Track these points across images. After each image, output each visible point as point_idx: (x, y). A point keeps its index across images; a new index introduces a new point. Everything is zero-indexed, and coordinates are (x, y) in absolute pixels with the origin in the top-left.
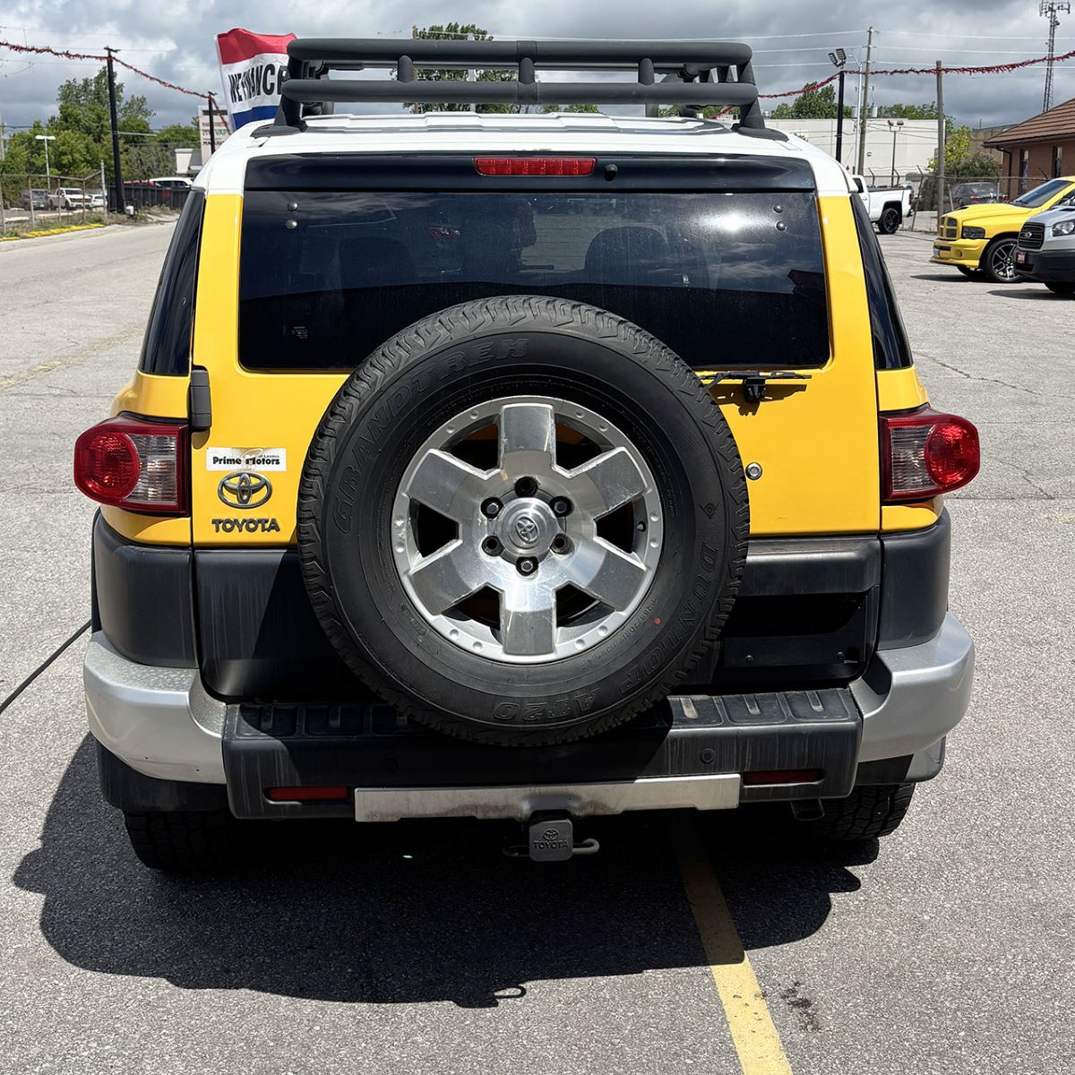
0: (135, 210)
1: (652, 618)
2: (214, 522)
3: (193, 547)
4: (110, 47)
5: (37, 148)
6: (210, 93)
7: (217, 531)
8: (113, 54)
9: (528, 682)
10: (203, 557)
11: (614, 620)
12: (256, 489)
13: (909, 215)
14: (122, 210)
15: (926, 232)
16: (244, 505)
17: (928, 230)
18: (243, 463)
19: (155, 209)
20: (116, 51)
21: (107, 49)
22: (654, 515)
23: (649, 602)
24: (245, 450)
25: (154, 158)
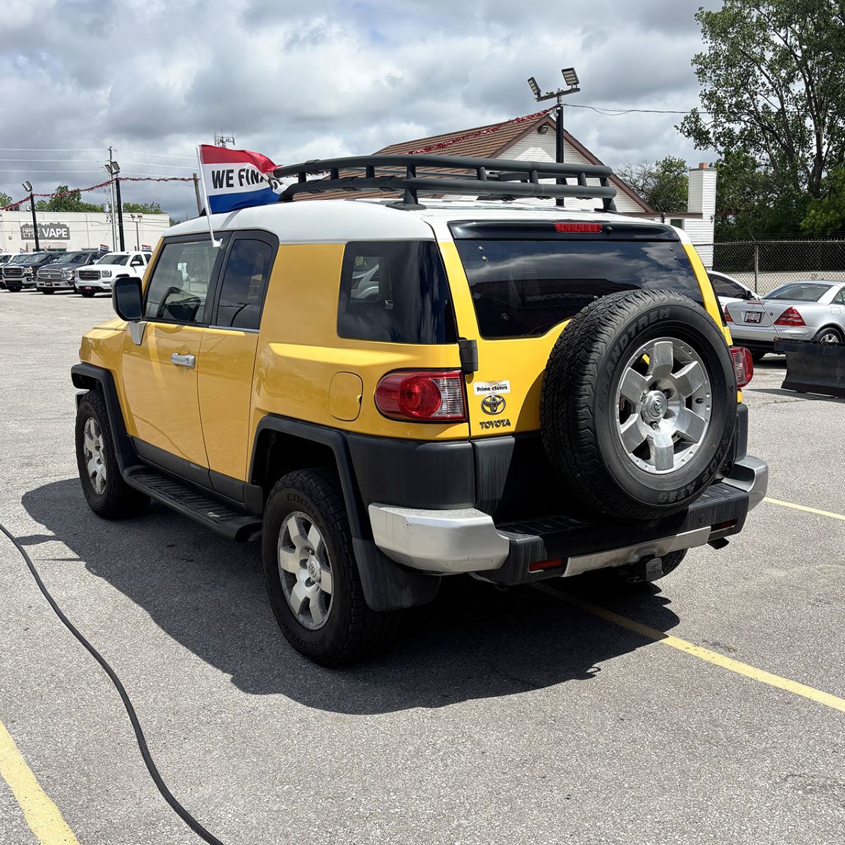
1: (711, 445)
2: (481, 423)
3: (470, 439)
7: (482, 428)
9: (668, 482)
10: (478, 443)
11: (694, 448)
12: (499, 403)
16: (494, 412)
18: (491, 390)
22: (708, 394)
23: (708, 438)
24: (491, 382)
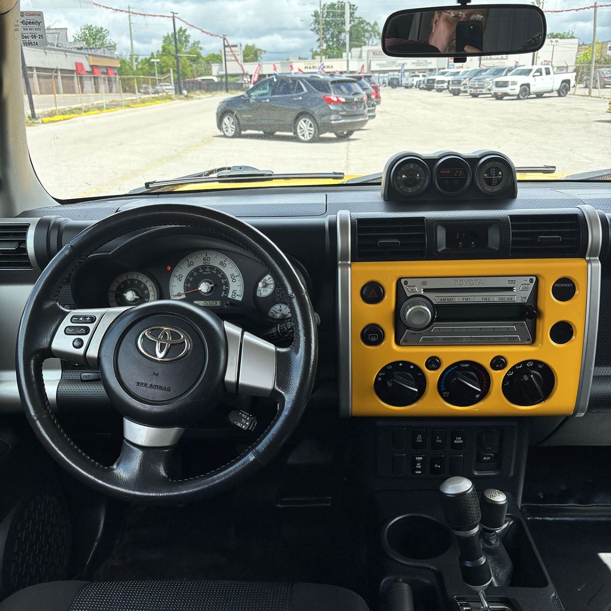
0: (187, 93)
4: (174, 12)
5: (152, 65)
6: (224, 35)
8: (175, 15)
13: (574, 86)
14: (181, 93)
15: (582, 96)
17: (584, 95)
19: (198, 92)
20: (177, 14)
21: (172, 12)
25: (203, 69)
